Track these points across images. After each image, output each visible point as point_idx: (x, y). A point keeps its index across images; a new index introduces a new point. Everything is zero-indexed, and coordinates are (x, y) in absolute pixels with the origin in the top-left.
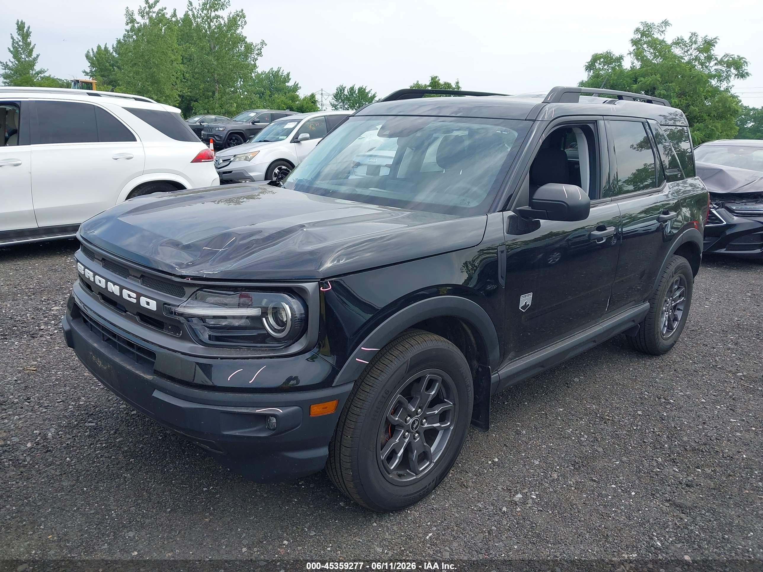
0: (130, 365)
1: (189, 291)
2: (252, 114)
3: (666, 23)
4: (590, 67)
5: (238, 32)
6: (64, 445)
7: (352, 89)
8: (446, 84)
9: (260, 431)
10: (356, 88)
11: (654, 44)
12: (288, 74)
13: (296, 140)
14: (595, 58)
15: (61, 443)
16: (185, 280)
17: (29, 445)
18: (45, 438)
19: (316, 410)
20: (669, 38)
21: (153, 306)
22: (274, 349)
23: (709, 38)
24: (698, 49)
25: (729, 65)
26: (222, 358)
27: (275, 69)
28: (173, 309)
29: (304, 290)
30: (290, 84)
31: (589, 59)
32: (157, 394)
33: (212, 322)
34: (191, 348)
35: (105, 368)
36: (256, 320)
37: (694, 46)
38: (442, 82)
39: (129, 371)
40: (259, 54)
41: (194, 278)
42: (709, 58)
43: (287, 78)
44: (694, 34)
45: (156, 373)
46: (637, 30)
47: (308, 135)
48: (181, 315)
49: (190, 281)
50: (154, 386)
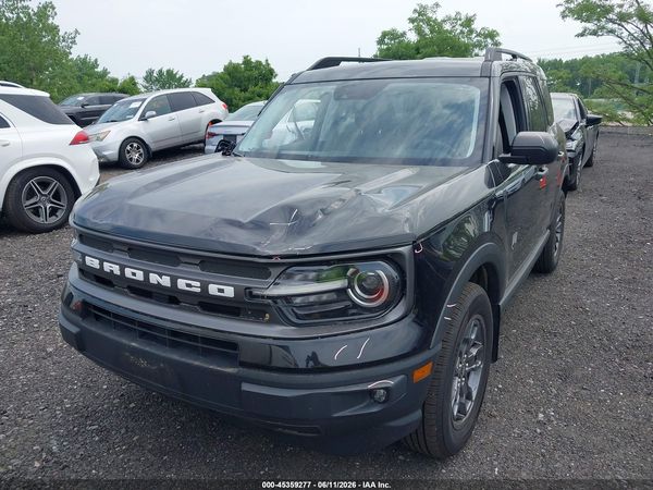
0: (196, 360)
1: (275, 272)
2: (80, 98)
3: (437, 5)
4: (381, 42)
5: (50, 22)
6: (78, 457)
7: (160, 71)
8: (257, 62)
9: (368, 406)
10: (164, 70)
11: (428, 21)
12: (96, 60)
13: (143, 118)
14: (385, 35)
15: (74, 455)
16: (273, 260)
17: (37, 464)
18: (50, 452)
19: (419, 375)
20: (439, 16)
21: (229, 292)
22: (369, 319)
23: (469, 15)
24: (461, 25)
25: (486, 36)
26: (322, 337)
27: (82, 56)
28: (256, 292)
29: (400, 254)
30: (99, 69)
31: (380, 35)
32: (246, 387)
33: (298, 300)
34: (282, 332)
35: (154, 368)
36: (341, 292)
37: (459, 22)
38: (253, 60)
39: (198, 368)
40: (74, 42)
41: (282, 257)
42: (471, 32)
43: (95, 64)
44: (458, 13)
45: (243, 364)
46: (415, 10)
47: (154, 113)
48: (269, 297)
49: (279, 260)
50: (241, 379)
